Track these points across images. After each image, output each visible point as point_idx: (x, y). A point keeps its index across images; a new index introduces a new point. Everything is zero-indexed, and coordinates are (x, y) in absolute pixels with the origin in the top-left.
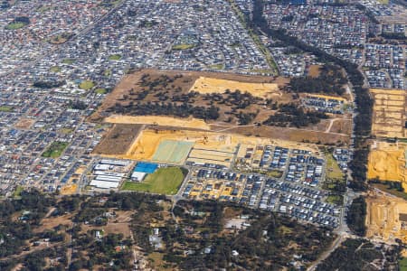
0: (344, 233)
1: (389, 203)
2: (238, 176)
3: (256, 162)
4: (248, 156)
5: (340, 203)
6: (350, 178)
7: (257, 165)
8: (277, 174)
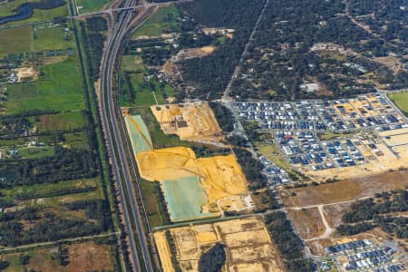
0: (225, 101)
1: (200, 133)
2: (358, 126)
3: (358, 144)
4: (373, 146)
5: (245, 124)
6: (251, 150)
7: (352, 141)
8: (323, 137)
